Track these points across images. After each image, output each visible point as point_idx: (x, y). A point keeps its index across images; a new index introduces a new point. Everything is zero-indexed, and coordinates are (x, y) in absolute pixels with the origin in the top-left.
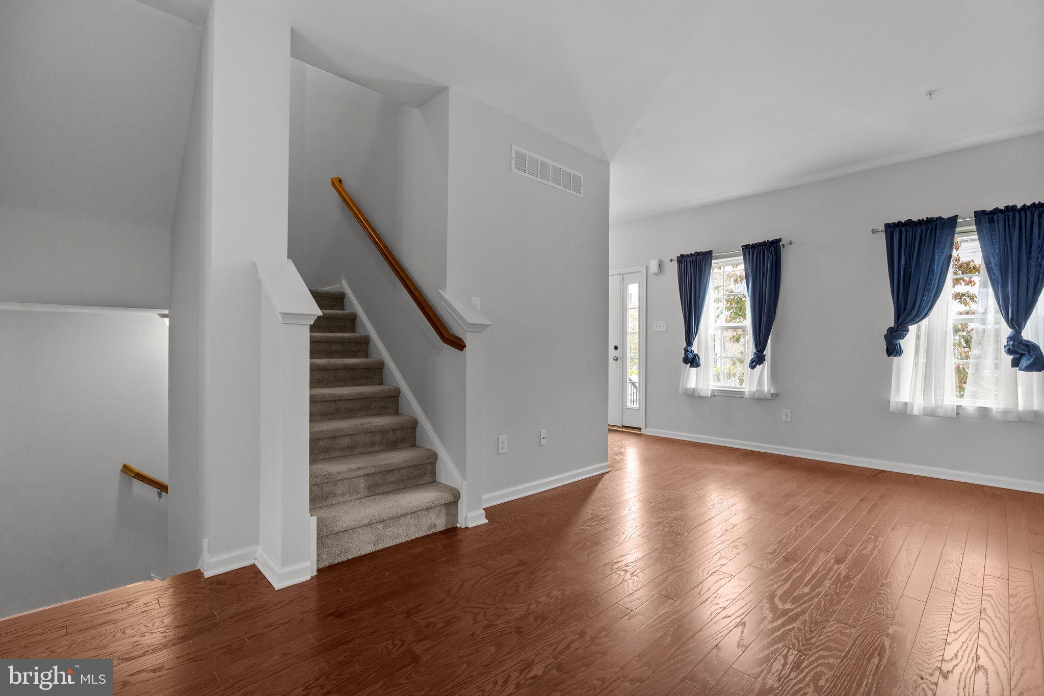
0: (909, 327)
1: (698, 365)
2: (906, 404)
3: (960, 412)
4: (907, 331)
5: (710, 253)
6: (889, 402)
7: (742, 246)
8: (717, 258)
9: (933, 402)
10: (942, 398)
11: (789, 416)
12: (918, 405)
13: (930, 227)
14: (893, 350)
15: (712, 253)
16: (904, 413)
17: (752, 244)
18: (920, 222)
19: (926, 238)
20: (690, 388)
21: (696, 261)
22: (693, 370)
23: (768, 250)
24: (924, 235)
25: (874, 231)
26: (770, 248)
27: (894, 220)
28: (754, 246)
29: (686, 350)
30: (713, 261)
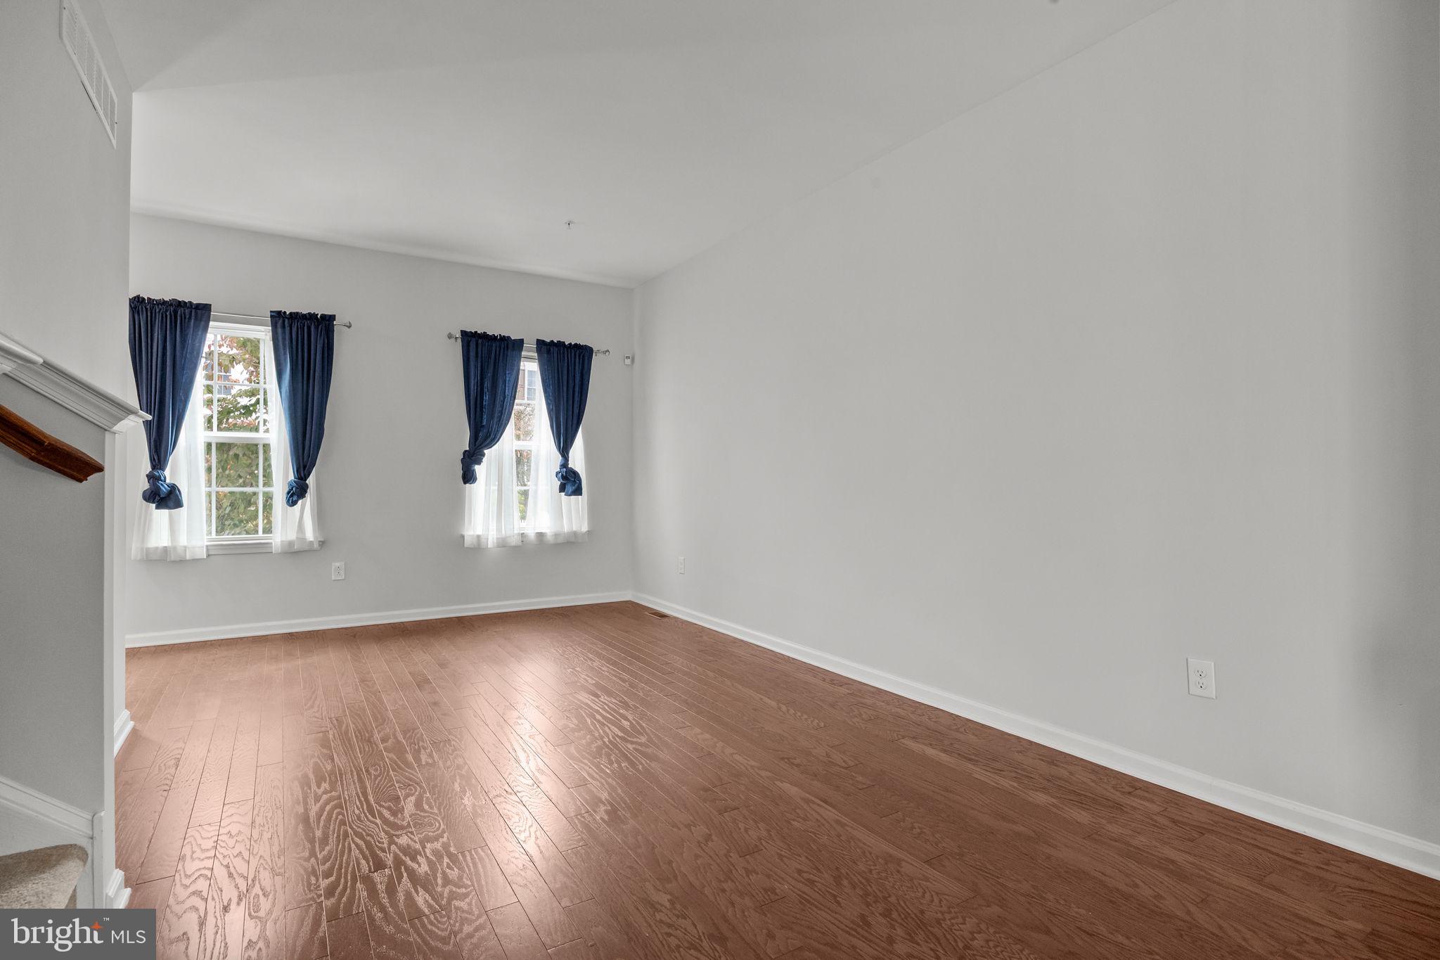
0: (485, 451)
1: (178, 504)
2: (478, 537)
3: (525, 540)
4: (483, 455)
5: (207, 308)
6: (463, 537)
7: (271, 312)
8: (217, 320)
9: (503, 532)
10: (512, 527)
11: (342, 572)
12: (491, 538)
13: (503, 346)
14: (468, 477)
15: (210, 310)
16: (478, 548)
17: (291, 313)
18: (494, 338)
19: (499, 355)
20: (157, 548)
21: (176, 317)
22: (165, 513)
23: (317, 328)
24: (498, 353)
25: (450, 336)
26: (318, 326)
27: (471, 328)
28: (294, 317)
29: (151, 477)
30: (211, 323)
